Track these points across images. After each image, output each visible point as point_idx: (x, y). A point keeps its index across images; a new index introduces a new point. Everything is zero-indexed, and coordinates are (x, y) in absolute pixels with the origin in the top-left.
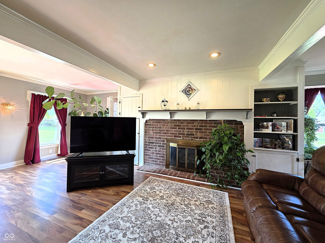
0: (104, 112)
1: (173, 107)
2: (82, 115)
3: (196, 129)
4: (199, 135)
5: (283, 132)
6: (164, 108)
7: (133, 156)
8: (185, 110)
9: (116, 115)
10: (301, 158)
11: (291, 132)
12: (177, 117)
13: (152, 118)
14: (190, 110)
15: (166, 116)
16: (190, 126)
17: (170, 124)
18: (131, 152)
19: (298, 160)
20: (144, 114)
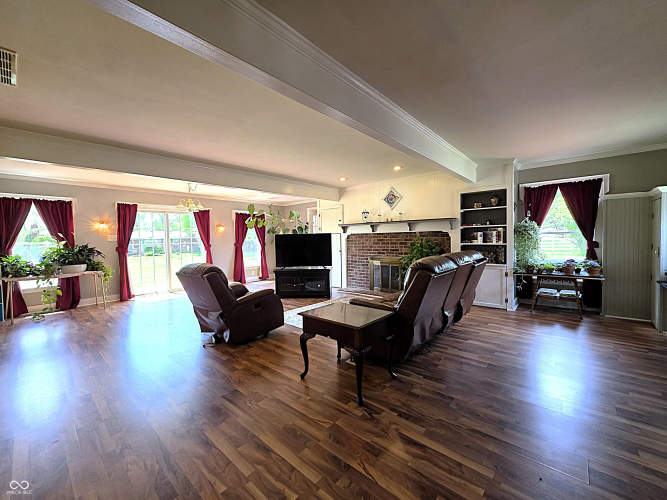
0: (304, 228)
1: (375, 219)
2: (281, 233)
3: (401, 243)
4: (404, 250)
5: (494, 243)
6: (365, 221)
7: (329, 270)
8: (387, 222)
9: (315, 231)
10: (510, 272)
11: (501, 243)
12: (380, 230)
13: (354, 232)
14: (392, 222)
15: (368, 230)
16: (394, 240)
17: (372, 239)
18: (328, 267)
19: (506, 274)
20: (345, 228)
